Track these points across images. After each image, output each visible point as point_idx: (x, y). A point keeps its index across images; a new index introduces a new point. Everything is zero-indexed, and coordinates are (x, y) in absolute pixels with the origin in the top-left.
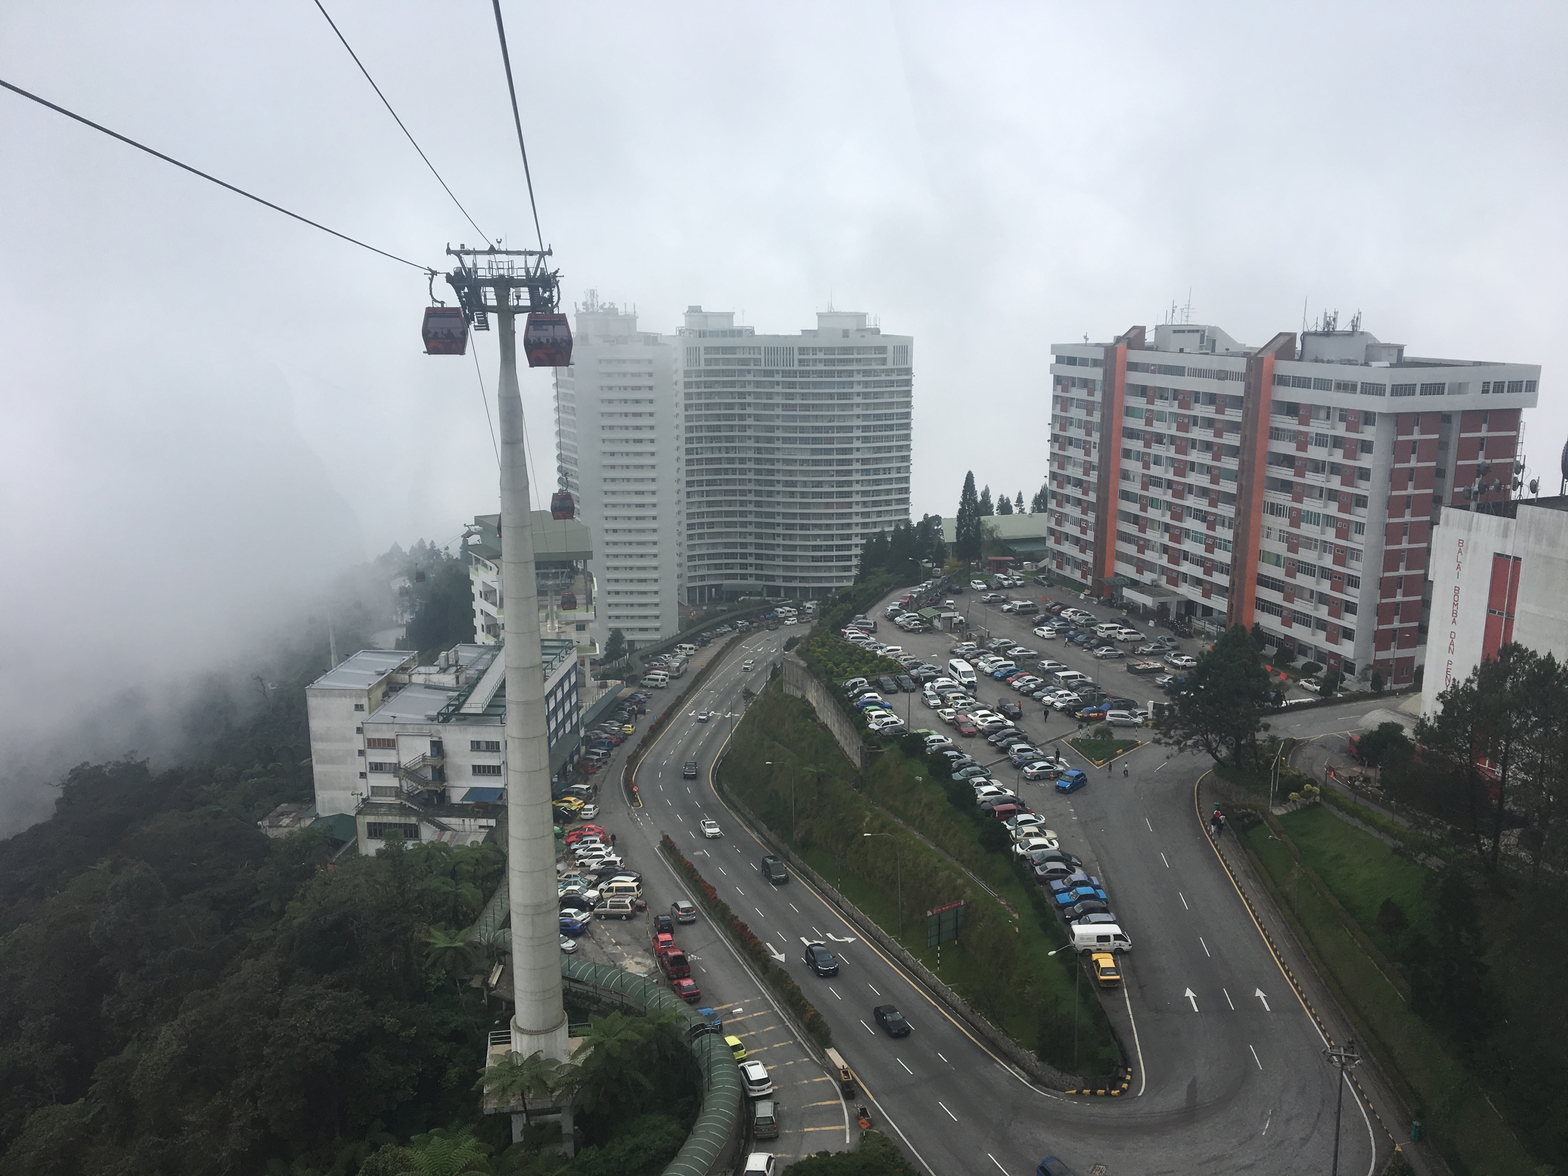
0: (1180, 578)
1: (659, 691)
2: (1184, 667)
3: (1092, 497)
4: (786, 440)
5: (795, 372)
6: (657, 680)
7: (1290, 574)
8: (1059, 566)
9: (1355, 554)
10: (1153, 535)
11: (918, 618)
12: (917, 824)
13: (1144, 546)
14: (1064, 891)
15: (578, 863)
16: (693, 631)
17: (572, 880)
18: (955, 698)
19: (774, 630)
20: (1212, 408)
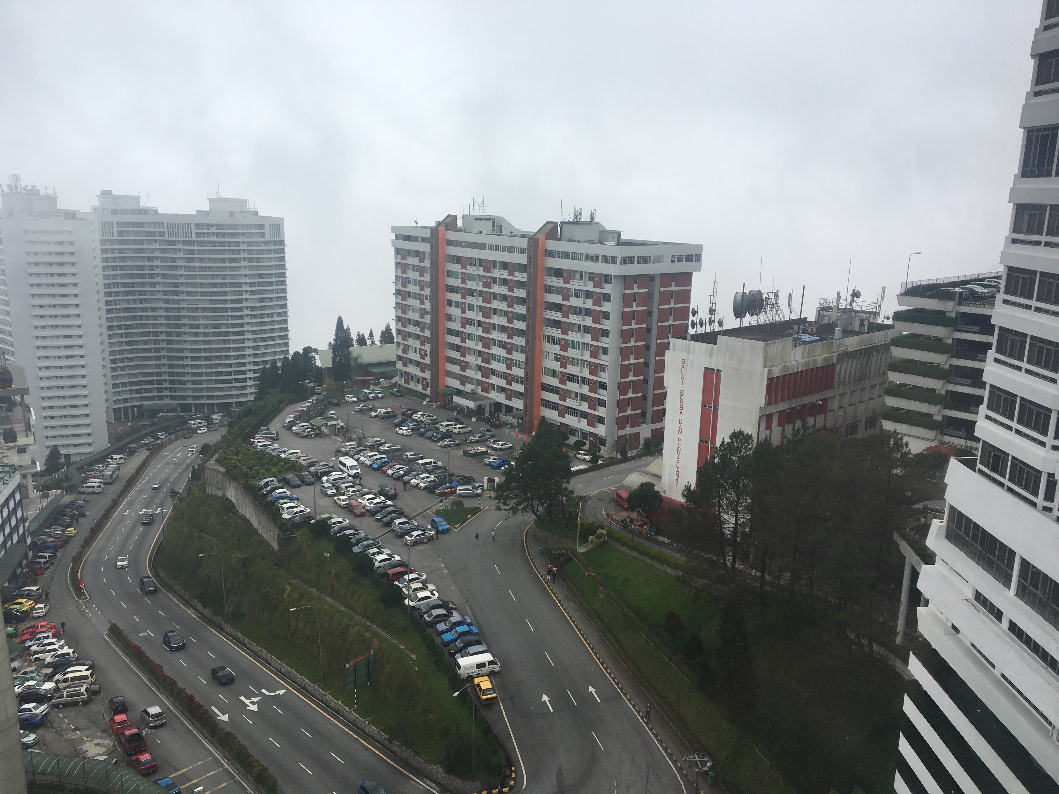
0: (491, 387)
1: (95, 496)
2: (501, 449)
3: (427, 333)
4: (188, 293)
5: (194, 242)
6: (94, 487)
7: (563, 382)
8: (407, 382)
9: (602, 368)
10: (471, 359)
11: (310, 426)
12: (328, 591)
13: (465, 366)
14: (447, 631)
15: (33, 658)
16: (120, 444)
17: (29, 676)
18: (347, 487)
19: (189, 438)
20: (506, 272)
